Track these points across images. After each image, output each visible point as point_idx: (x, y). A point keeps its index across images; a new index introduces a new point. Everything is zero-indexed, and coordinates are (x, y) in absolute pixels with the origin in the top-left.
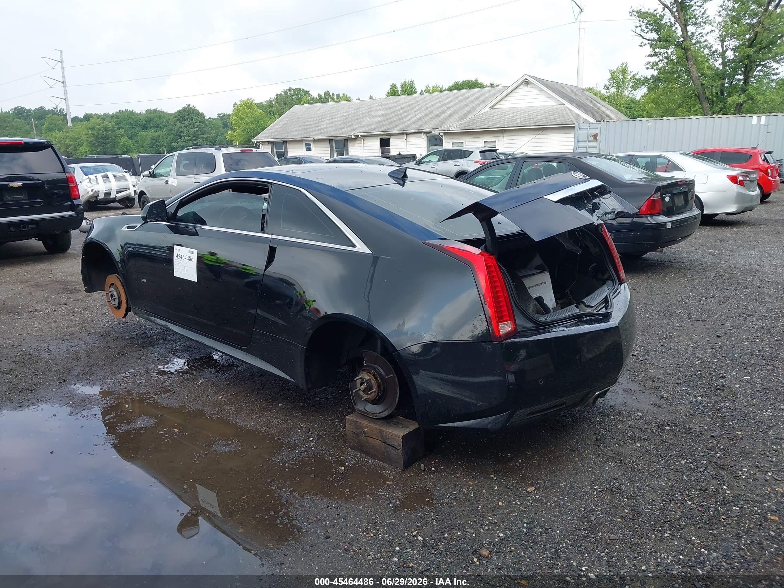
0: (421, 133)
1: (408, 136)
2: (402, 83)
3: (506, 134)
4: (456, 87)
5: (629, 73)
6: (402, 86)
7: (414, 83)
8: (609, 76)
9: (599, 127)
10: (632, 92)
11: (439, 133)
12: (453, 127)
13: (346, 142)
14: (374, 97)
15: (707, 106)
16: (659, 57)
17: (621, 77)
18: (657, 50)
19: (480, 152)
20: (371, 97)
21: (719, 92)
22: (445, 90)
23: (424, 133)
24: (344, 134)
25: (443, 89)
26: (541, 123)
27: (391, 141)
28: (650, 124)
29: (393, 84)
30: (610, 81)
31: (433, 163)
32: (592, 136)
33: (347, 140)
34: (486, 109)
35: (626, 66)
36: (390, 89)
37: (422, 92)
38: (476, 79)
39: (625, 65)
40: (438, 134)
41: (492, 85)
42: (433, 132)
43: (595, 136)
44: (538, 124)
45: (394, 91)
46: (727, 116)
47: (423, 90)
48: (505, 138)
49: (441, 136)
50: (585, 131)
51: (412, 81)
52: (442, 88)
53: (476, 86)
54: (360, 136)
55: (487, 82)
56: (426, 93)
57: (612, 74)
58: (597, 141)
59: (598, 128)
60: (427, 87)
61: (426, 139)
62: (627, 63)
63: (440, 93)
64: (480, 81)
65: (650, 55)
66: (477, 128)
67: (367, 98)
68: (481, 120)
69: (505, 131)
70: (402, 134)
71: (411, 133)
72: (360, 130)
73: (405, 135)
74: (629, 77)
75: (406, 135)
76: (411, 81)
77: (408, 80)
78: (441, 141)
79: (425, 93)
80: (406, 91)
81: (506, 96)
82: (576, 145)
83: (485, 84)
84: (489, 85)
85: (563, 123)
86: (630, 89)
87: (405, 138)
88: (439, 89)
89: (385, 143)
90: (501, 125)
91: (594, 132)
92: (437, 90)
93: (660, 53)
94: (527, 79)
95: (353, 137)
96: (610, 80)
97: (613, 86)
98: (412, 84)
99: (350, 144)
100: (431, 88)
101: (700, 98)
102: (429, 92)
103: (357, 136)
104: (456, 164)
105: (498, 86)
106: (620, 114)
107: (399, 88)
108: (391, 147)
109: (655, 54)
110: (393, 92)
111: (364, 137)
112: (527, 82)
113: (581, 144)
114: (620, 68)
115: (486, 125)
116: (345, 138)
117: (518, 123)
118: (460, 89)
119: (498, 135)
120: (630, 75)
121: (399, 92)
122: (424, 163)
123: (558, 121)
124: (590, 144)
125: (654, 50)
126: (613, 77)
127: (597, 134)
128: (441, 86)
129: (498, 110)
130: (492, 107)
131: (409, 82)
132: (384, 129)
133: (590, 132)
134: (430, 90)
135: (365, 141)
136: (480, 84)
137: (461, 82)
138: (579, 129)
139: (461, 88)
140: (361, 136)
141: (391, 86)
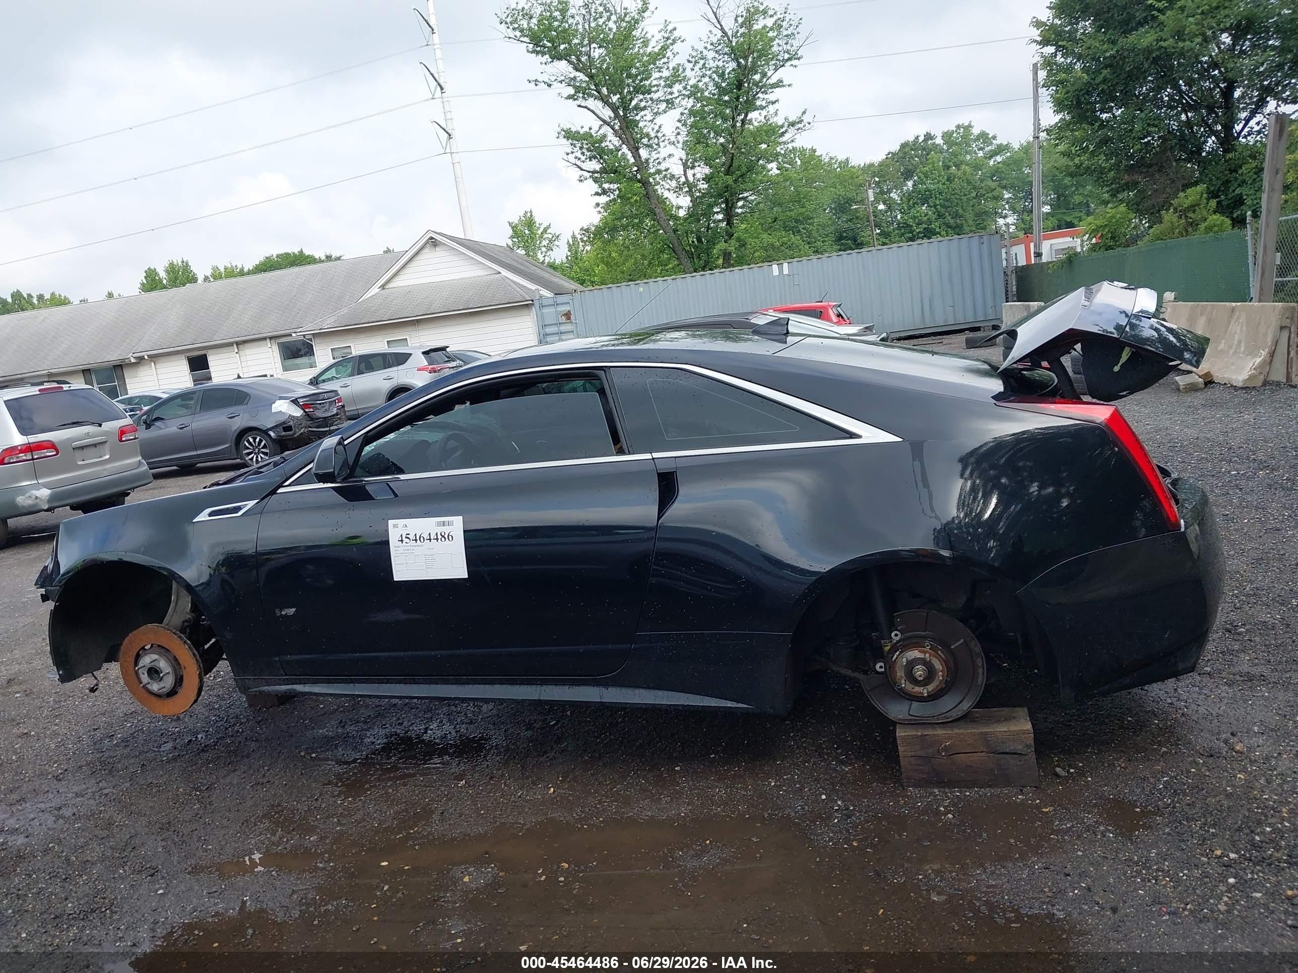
0: (265, 339)
1: (241, 347)
2: (167, 266)
3: (420, 327)
4: (267, 266)
5: (537, 225)
6: (167, 271)
7: (189, 264)
8: (510, 232)
9: (571, 301)
10: (548, 254)
11: (304, 336)
12: (328, 323)
13: (119, 372)
14: (115, 295)
15: (685, 261)
16: (609, 196)
17: (527, 232)
18: (606, 186)
19: (424, 353)
20: (110, 295)
21: (695, 240)
22: (249, 273)
23: (271, 338)
24: (113, 356)
25: (246, 270)
26: (476, 303)
27: (210, 359)
28: (641, 289)
29: (149, 269)
30: (514, 240)
31: (338, 380)
32: (564, 315)
33: (118, 369)
34: (375, 290)
35: (531, 216)
36: (146, 277)
37: (206, 279)
38: (300, 250)
39: (529, 214)
40: (302, 338)
41: (329, 258)
42: (294, 335)
43: (568, 315)
44: (471, 306)
45: (153, 280)
46: (740, 268)
47: (209, 274)
48: (421, 333)
49: (308, 339)
50: (552, 309)
51: (185, 260)
52: (242, 270)
53: (301, 261)
54: (146, 357)
55: (319, 254)
56: (214, 278)
57: (514, 228)
58: (572, 322)
59: (569, 303)
60: (215, 269)
61: (276, 348)
62: (531, 212)
63: (240, 279)
64: (307, 252)
65: (597, 194)
66: (371, 321)
67: (103, 296)
68: (374, 308)
69: (418, 322)
70: (230, 345)
71: (245, 342)
72: (144, 345)
73: (235, 346)
74: (539, 232)
75: (237, 345)
76: (183, 262)
77: (177, 261)
78: (310, 348)
79: (212, 280)
80: (176, 278)
81: (403, 267)
82: (542, 333)
83: (317, 257)
84: (323, 258)
85: (510, 301)
86: (544, 249)
87: (236, 351)
88: (238, 270)
89: (199, 363)
90: (410, 312)
91: (565, 308)
92: (232, 273)
93: (609, 189)
94: (432, 238)
95: (133, 360)
96: (512, 237)
97: (519, 247)
98: (186, 267)
99: (127, 373)
100: (222, 270)
101: (676, 250)
102: (221, 278)
103: (141, 359)
104: (385, 377)
105: (339, 258)
106: (572, 282)
107: (162, 274)
108: (211, 369)
109: (604, 192)
110: (152, 283)
111: (154, 358)
112: (433, 242)
113: (549, 330)
114: (524, 219)
115: (386, 315)
116: (118, 363)
117: (437, 306)
118: (276, 269)
119: (410, 328)
120: (539, 228)
121: (165, 282)
122: (324, 381)
123: (500, 298)
124: (563, 328)
125: (600, 186)
126: (516, 233)
127: (569, 311)
128: (240, 266)
129: (394, 290)
130: (383, 287)
131: (180, 263)
132: (193, 341)
133: (558, 309)
134: (220, 274)
135: (157, 365)
136: (308, 256)
137: (275, 256)
138: (542, 306)
139: (278, 266)
140: (148, 356)
141: (146, 272)
